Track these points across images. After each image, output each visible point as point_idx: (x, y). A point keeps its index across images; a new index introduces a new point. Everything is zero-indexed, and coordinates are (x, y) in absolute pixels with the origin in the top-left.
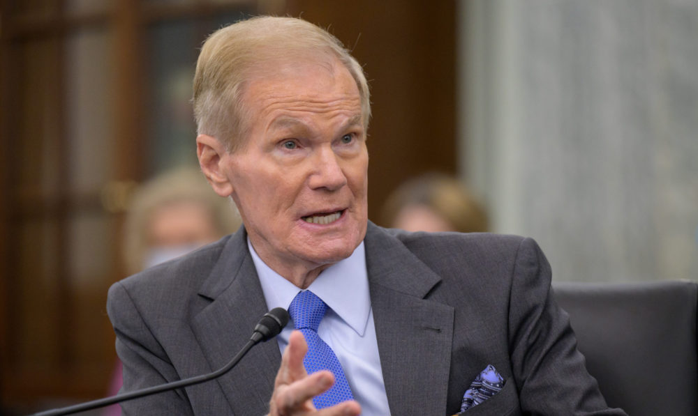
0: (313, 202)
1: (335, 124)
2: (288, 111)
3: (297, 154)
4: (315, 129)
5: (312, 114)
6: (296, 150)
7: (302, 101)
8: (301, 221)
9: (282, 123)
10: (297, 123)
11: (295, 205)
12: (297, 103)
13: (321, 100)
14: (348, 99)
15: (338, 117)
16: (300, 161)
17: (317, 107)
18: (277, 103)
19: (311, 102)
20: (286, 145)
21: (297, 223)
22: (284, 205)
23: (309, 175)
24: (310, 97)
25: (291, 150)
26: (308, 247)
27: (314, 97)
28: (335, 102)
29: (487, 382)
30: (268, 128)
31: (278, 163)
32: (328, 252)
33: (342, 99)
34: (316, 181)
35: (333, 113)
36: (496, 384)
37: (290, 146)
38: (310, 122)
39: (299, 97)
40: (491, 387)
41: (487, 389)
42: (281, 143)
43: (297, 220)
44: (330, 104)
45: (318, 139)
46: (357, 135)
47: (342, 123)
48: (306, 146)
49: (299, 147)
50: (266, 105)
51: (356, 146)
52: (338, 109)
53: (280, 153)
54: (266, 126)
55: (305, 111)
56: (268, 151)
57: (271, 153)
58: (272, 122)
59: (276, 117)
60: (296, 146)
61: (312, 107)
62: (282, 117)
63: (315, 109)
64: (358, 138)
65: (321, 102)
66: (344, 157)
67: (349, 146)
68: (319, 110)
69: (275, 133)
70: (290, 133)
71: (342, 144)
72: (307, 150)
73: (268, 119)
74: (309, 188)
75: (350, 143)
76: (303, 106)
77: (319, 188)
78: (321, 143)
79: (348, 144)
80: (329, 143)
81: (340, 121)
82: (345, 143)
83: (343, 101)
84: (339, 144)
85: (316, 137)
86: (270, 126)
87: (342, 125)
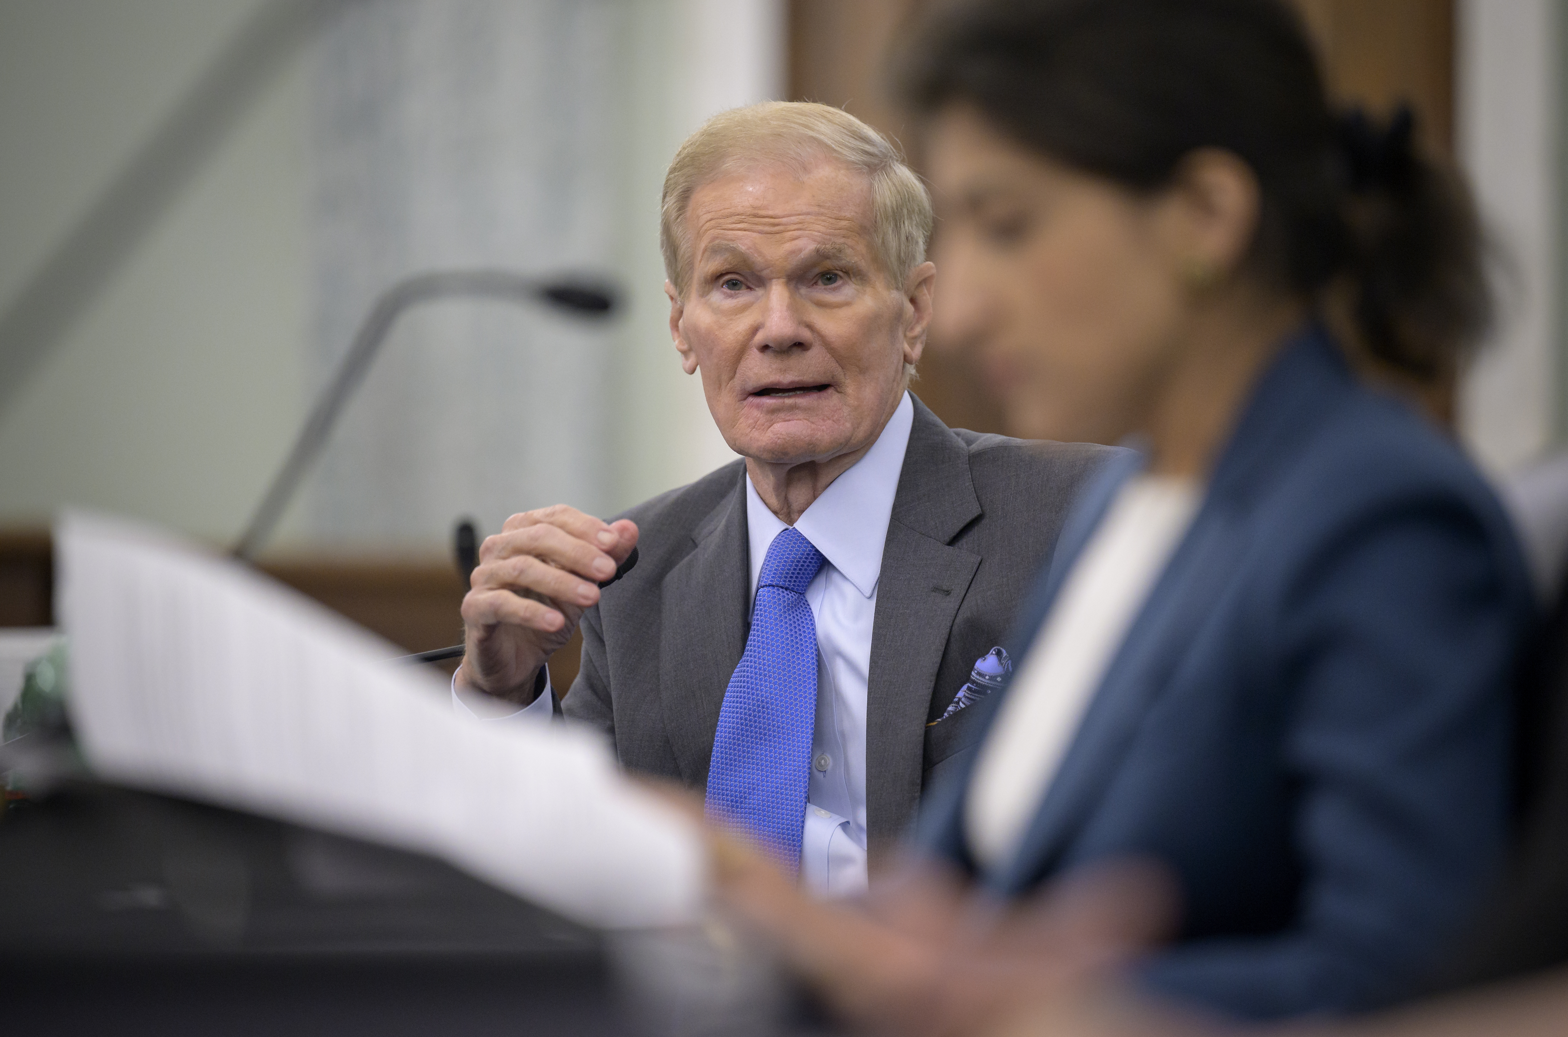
0: (760, 369)
1: (793, 252)
2: (722, 232)
3: (743, 297)
4: (758, 260)
5: (755, 235)
6: (744, 291)
7: (742, 214)
8: (749, 399)
9: (716, 250)
10: (733, 251)
11: (737, 375)
12: (735, 218)
13: (770, 213)
14: (822, 214)
15: (797, 242)
16: (744, 308)
17: (764, 224)
18: (711, 220)
19: (756, 216)
20: (728, 285)
21: (745, 403)
22: (724, 377)
23: (755, 330)
24: (755, 208)
25: (733, 292)
26: (756, 435)
27: (759, 208)
28: (793, 218)
29: (979, 674)
30: (701, 260)
31: (716, 311)
32: (778, 439)
33: (808, 214)
34: (759, 338)
35: (787, 236)
37: (733, 285)
38: (749, 248)
39: (740, 209)
40: (985, 681)
42: (722, 281)
43: (745, 399)
44: (784, 220)
45: (765, 273)
46: (852, 275)
47: (804, 252)
48: (759, 286)
49: (749, 288)
50: (701, 225)
51: (847, 290)
52: (798, 229)
53: (719, 298)
54: (699, 258)
55: (745, 230)
56: (704, 294)
57: (708, 297)
58: (705, 250)
59: (709, 243)
60: (744, 287)
61: (756, 224)
62: (717, 242)
63: (760, 228)
64: (853, 279)
65: (772, 217)
66: (821, 305)
67: (830, 289)
68: (767, 229)
69: (708, 267)
70: (726, 266)
71: (821, 285)
72: (760, 292)
73: (703, 245)
74: (755, 350)
75: (833, 285)
76: (743, 222)
77: (765, 348)
78: (771, 279)
79: (830, 286)
80: (782, 280)
81: (800, 250)
82: (826, 284)
83: (809, 216)
84: (815, 286)
85: (762, 270)
86: (702, 256)
87: (803, 255)
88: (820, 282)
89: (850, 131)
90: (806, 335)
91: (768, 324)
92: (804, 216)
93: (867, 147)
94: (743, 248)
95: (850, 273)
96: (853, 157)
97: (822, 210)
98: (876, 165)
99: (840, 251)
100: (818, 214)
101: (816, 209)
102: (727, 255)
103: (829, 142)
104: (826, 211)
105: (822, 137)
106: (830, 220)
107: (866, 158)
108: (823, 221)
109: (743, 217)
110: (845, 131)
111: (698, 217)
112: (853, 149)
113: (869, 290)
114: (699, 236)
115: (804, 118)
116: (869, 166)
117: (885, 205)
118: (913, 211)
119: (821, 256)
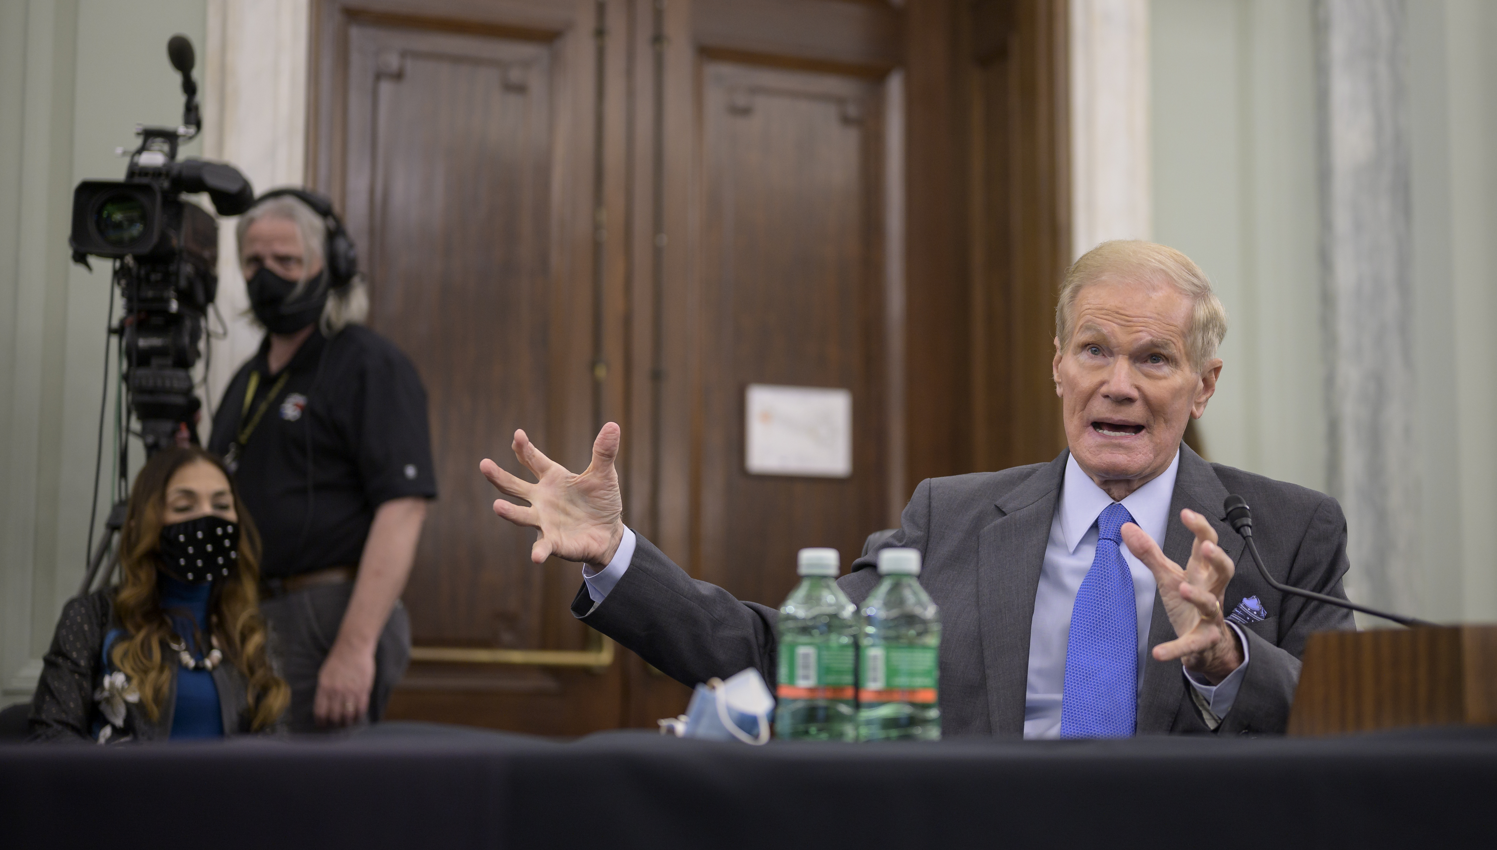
0: (1100, 409)
1: (1136, 339)
2: (1094, 318)
3: (1099, 361)
4: (1113, 341)
5: (1114, 325)
6: (1100, 357)
7: (1109, 310)
8: (1091, 429)
9: (1088, 328)
10: (1098, 331)
11: (1086, 409)
12: (1104, 312)
13: (1127, 313)
14: (1159, 320)
15: (1140, 334)
16: (1100, 368)
17: (1121, 319)
18: (1089, 309)
19: (1117, 313)
20: (1092, 351)
21: (1087, 429)
22: (1078, 408)
23: (1102, 383)
24: (1117, 307)
25: (1094, 356)
26: (1089, 456)
27: (1122, 309)
28: (1140, 319)
29: (1245, 606)
30: (1078, 333)
31: (1082, 366)
32: (1105, 464)
33: (1150, 317)
34: (1104, 389)
35: (1135, 329)
36: (1255, 611)
37: (1095, 352)
38: (1108, 332)
39: (1107, 307)
40: (1247, 611)
41: (1243, 612)
42: (1088, 347)
43: (1087, 426)
44: (1135, 319)
45: (1115, 350)
46: (1170, 361)
47: (1143, 341)
48: (1111, 356)
49: (1104, 355)
50: (1082, 310)
51: (1165, 369)
52: (1143, 326)
53: (1085, 357)
54: (1077, 330)
55: (1109, 321)
56: (1075, 354)
57: (1078, 356)
58: (1081, 327)
59: (1085, 323)
60: (1101, 354)
61: (1116, 318)
62: (1090, 323)
63: (1119, 321)
64: (1170, 364)
65: (1127, 316)
66: (1148, 376)
67: (1156, 366)
68: (1123, 323)
69: (1081, 337)
70: (1092, 340)
71: (1149, 364)
72: (1111, 359)
73: (1081, 323)
74: (1100, 396)
75: (1157, 364)
76: (1109, 315)
77: (1106, 396)
78: (1119, 354)
79: (1156, 364)
80: (1127, 357)
81: (1141, 339)
82: (1153, 363)
83: (1151, 319)
84: (1146, 363)
85: (1114, 348)
86: (1079, 330)
87: (1142, 342)
88: (1149, 361)
89: (1186, 269)
90: (1135, 393)
91: (1112, 383)
92: (1148, 319)
93: (1196, 281)
94: (1105, 331)
95: (1169, 360)
96: (1185, 286)
97: (1160, 317)
98: (1198, 293)
99: (1167, 344)
100: (1156, 319)
101: (1156, 316)
102: (1094, 333)
103: (1173, 274)
104: (1162, 318)
105: (1168, 270)
106: (1163, 324)
107: (1194, 289)
108: (1159, 324)
109: (1110, 312)
110: (1183, 268)
111: (1082, 305)
112: (1186, 281)
113: (1179, 372)
114: (1079, 317)
115: (1160, 256)
116: (1194, 294)
117: (1199, 320)
118: (1216, 326)
119: (1153, 345)
